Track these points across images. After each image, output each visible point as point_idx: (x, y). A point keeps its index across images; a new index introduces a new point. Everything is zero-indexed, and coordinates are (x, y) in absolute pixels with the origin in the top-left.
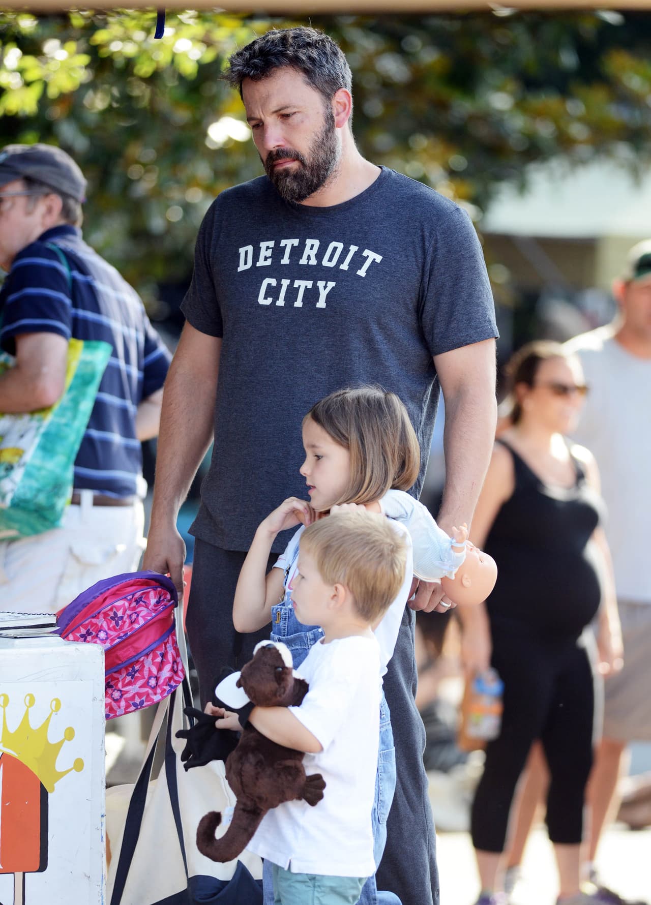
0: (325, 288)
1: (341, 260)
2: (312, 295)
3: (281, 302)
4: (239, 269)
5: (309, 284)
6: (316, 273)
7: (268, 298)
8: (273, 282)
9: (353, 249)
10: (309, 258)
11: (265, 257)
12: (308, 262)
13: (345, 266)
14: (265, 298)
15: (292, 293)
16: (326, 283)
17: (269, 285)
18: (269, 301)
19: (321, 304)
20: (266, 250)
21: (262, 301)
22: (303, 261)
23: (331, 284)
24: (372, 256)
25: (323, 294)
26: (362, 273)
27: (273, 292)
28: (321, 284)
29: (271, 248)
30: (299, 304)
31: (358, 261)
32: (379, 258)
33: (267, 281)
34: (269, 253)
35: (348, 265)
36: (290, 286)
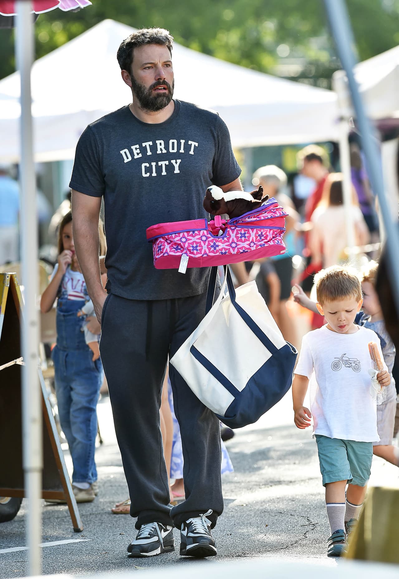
0: (176, 164)
1: (179, 148)
2: (170, 168)
3: (154, 174)
4: (125, 162)
5: (167, 163)
6: (168, 156)
7: (147, 173)
8: (147, 165)
9: (183, 141)
10: (161, 150)
11: (137, 153)
12: (162, 152)
13: (182, 151)
14: (146, 173)
15: (159, 169)
16: (176, 161)
17: (145, 167)
18: (148, 175)
19: (177, 171)
20: (136, 150)
21: (144, 175)
22: (159, 152)
23: (179, 161)
24: (193, 144)
25: (177, 166)
26: (192, 152)
27: (149, 170)
28: (173, 162)
29: (138, 148)
30: (164, 173)
31: (187, 147)
32: (197, 144)
33: (143, 165)
34: (138, 151)
35: (184, 150)
36: (157, 165)
